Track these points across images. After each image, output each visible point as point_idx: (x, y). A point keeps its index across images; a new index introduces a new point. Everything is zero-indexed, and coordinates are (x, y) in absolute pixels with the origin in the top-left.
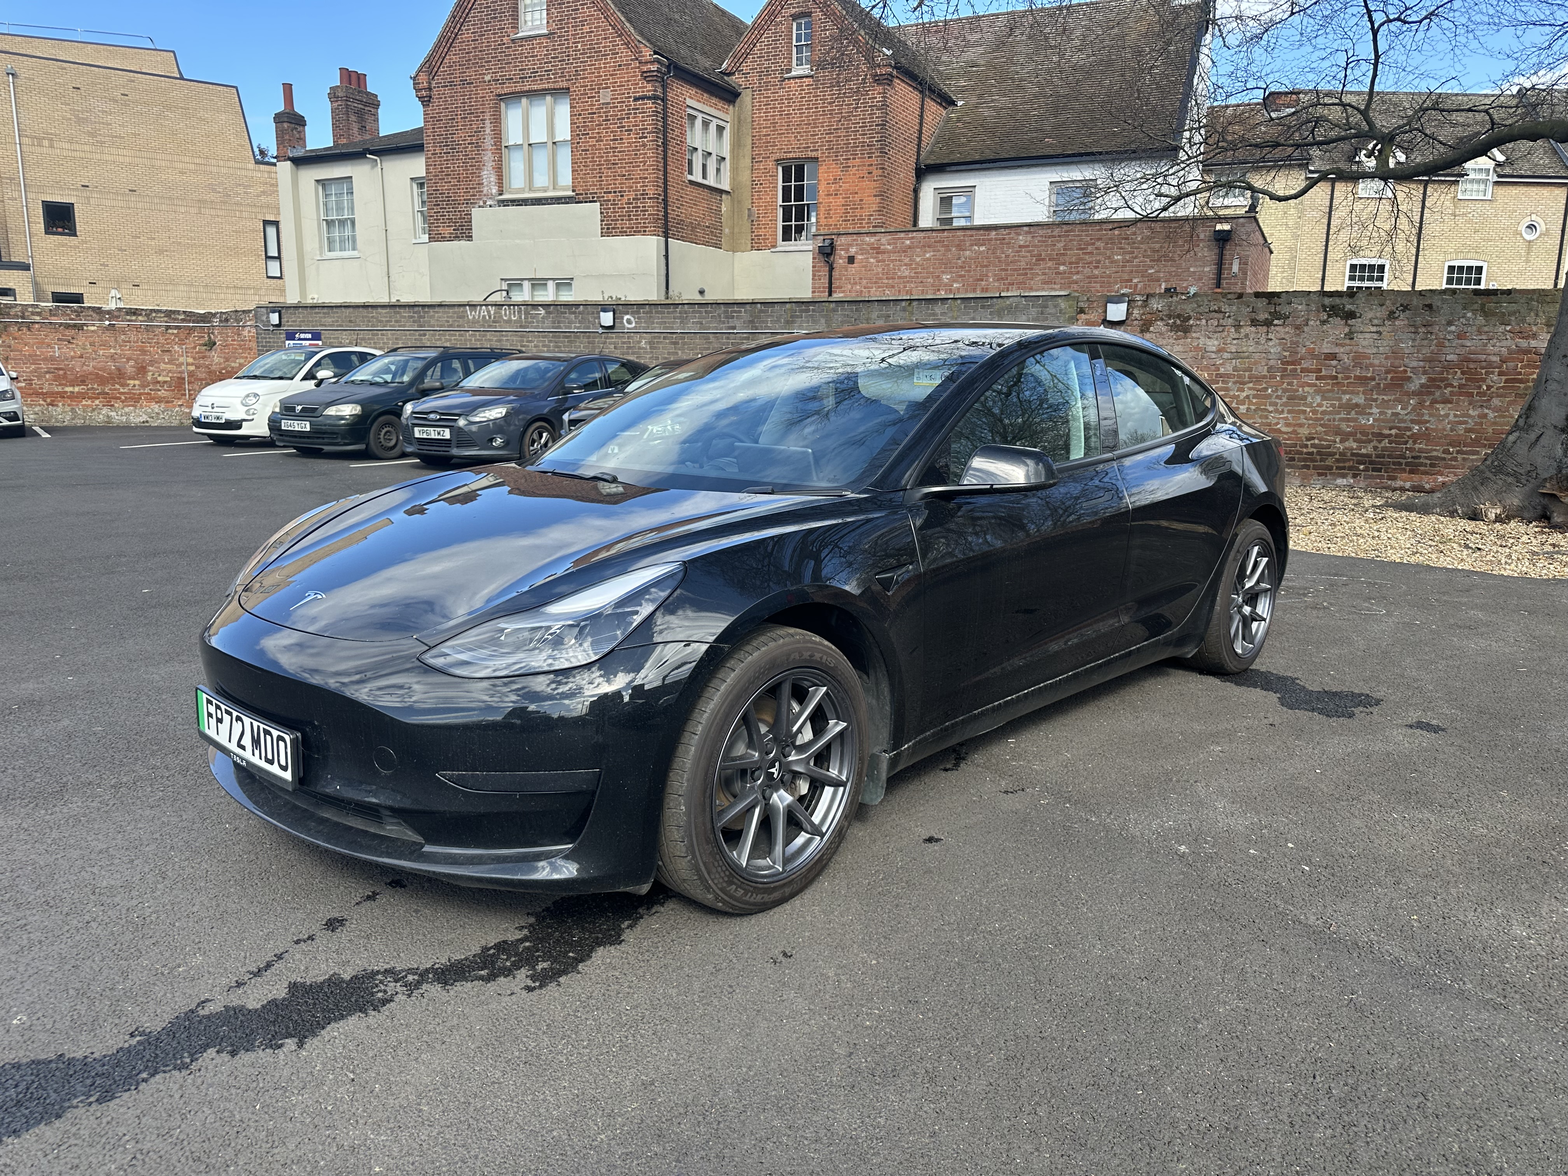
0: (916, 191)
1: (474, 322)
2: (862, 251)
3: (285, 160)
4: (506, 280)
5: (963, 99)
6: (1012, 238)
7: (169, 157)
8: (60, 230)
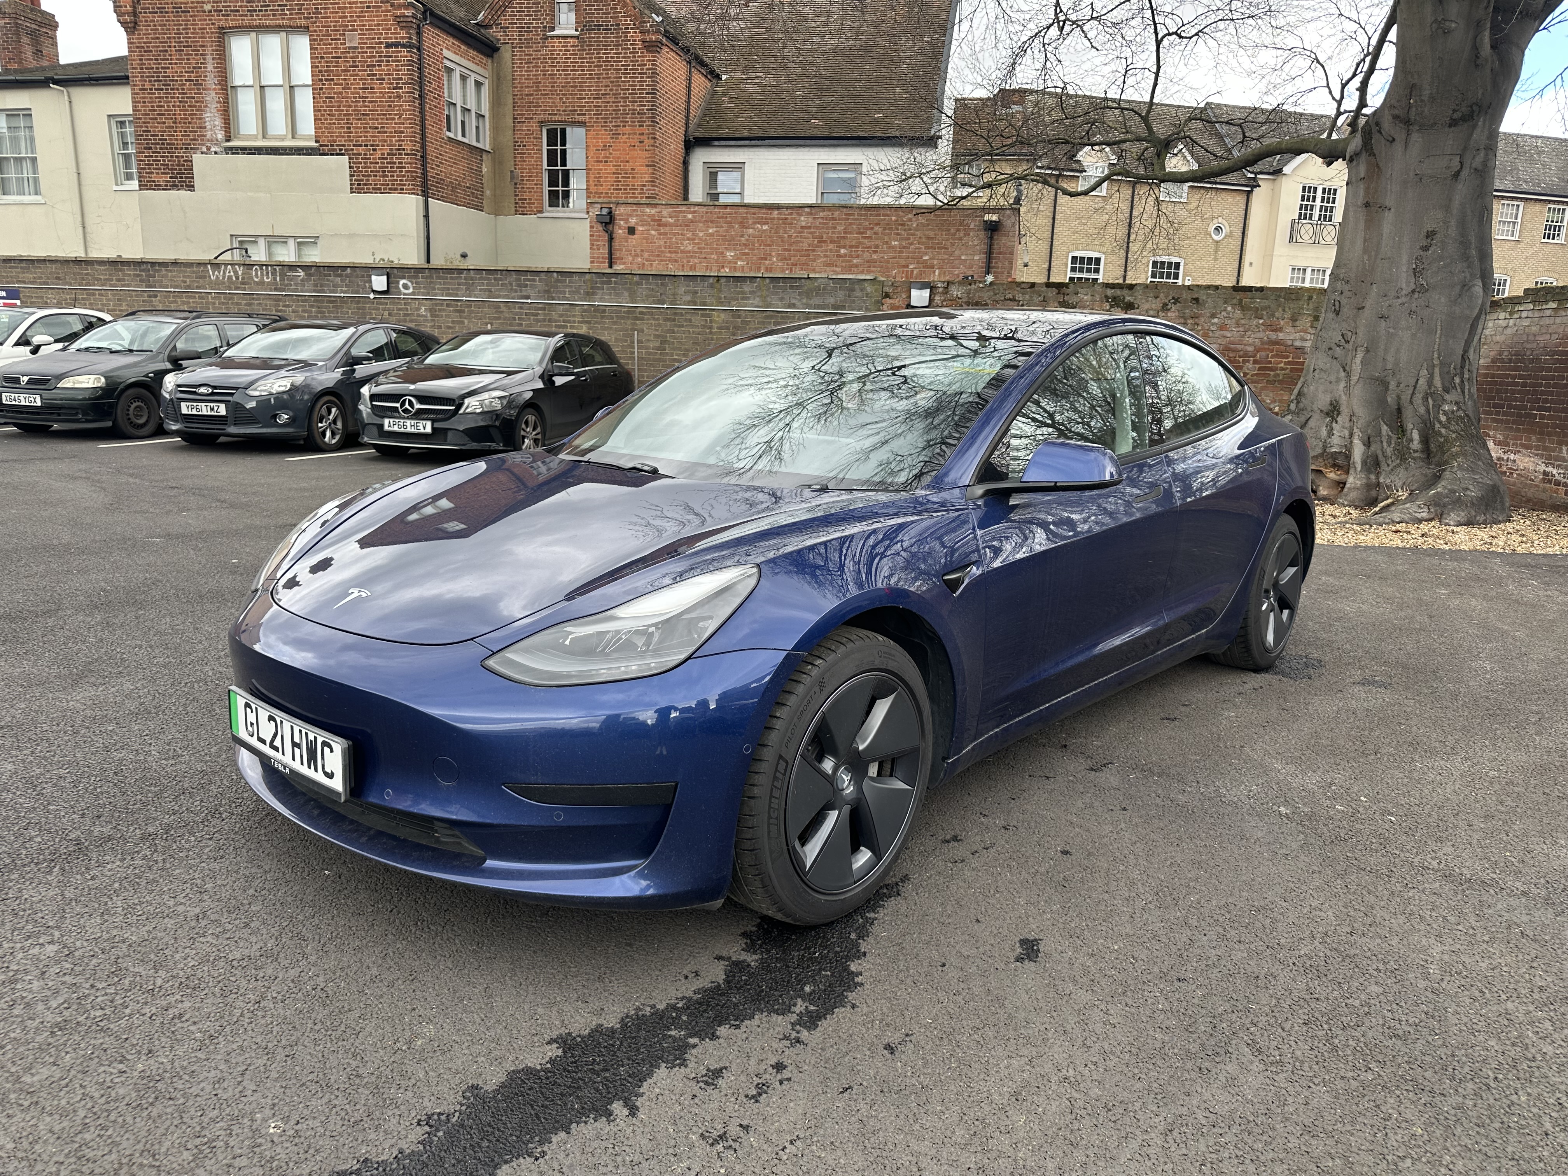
0: (686, 163)
1: (218, 283)
2: (643, 223)
4: (237, 236)
5: (727, 73)
6: (794, 219)
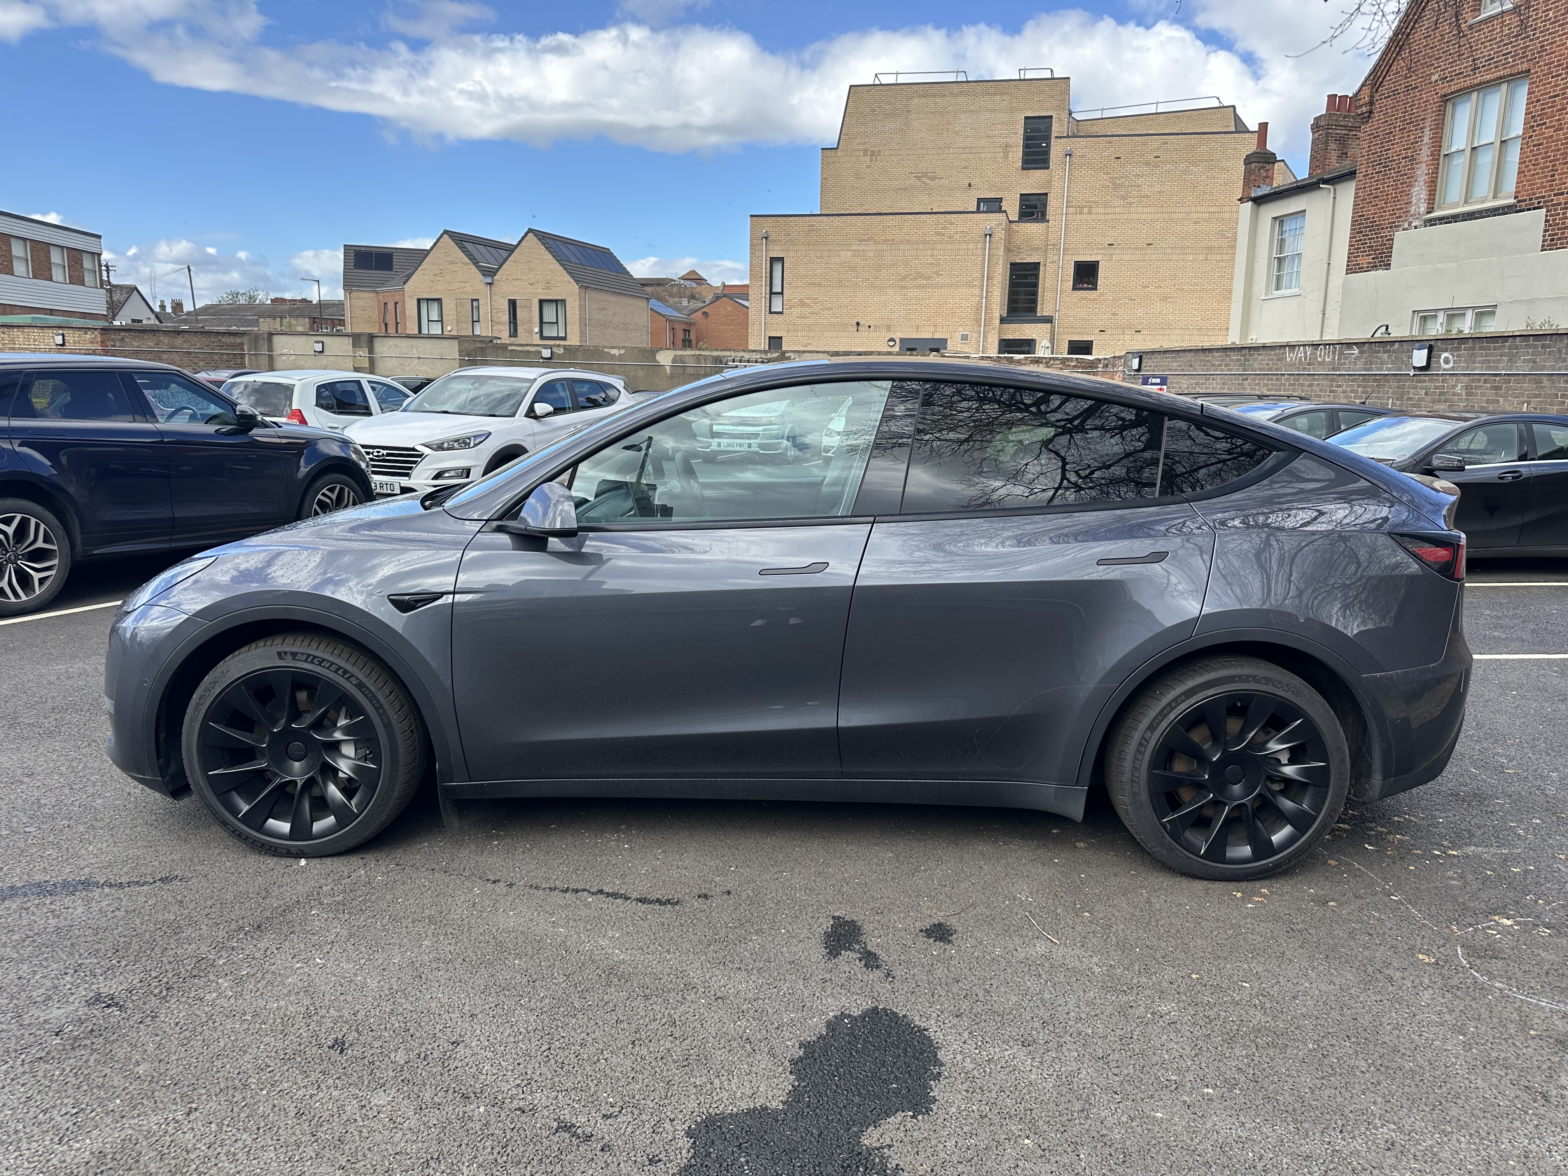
1: (1291, 365)
3: (1248, 201)
4: (1419, 312)
7: (1187, 210)
8: (1085, 286)
